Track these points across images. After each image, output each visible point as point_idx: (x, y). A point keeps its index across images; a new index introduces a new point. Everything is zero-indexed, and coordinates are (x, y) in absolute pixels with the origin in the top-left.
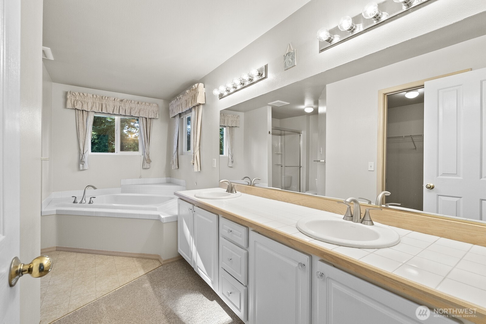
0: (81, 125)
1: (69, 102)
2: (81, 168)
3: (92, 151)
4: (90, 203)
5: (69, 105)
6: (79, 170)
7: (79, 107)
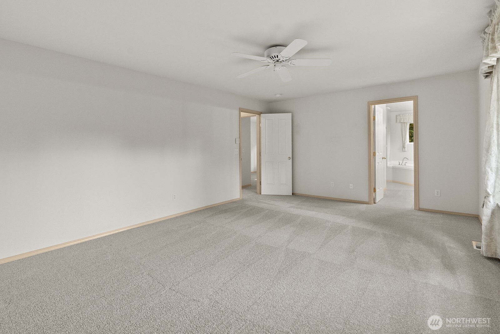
0: (403, 130)
1: (398, 119)
2: (404, 150)
3: (410, 142)
4: (405, 165)
5: (398, 121)
6: (403, 151)
7: (402, 121)
